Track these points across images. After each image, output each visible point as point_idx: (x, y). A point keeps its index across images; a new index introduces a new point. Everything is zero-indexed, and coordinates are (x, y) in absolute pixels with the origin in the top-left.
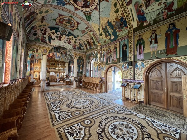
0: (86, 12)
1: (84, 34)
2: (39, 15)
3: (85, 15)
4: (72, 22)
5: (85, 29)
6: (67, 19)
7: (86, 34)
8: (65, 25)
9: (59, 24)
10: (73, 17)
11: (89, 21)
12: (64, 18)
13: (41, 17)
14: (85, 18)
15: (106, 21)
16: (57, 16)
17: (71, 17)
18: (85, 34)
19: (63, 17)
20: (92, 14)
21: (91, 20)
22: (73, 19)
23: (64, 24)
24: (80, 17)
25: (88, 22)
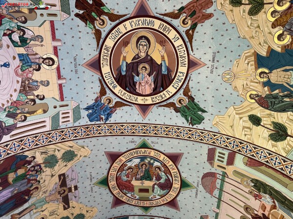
0: (175, 100)
1: (216, 193)
2: (48, 171)
3: (177, 110)
4: (156, 164)
5: (208, 168)
6: (137, 161)
7: (222, 185)
8: (141, 190)
9: (124, 199)
10: (149, 141)
11: (200, 120)
12: (129, 164)
13: (56, 179)
14: (184, 120)
15: (251, 68)
16: (105, 163)
17: (144, 146)
18: (221, 190)
19: (123, 159)
20: (193, 93)
21: (204, 115)
22: (153, 153)
23: (136, 190)
24: (168, 131)
25: (200, 126)
